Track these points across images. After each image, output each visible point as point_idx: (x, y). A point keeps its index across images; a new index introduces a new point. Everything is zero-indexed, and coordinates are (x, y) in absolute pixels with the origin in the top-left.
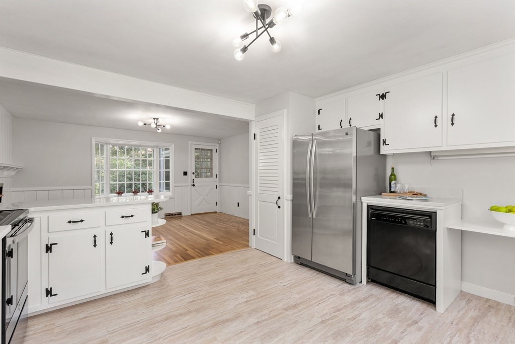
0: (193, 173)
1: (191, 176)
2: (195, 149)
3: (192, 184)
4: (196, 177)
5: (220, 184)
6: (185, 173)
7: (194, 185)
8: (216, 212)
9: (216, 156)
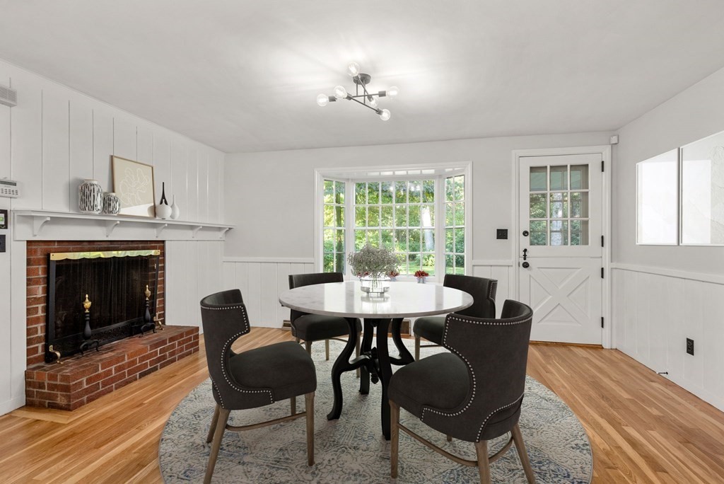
0: (525, 233)
1: (517, 241)
2: (533, 169)
3: (522, 261)
4: (532, 244)
5: (614, 265)
6: (502, 234)
7: (526, 265)
8: (599, 347)
9: (599, 185)
